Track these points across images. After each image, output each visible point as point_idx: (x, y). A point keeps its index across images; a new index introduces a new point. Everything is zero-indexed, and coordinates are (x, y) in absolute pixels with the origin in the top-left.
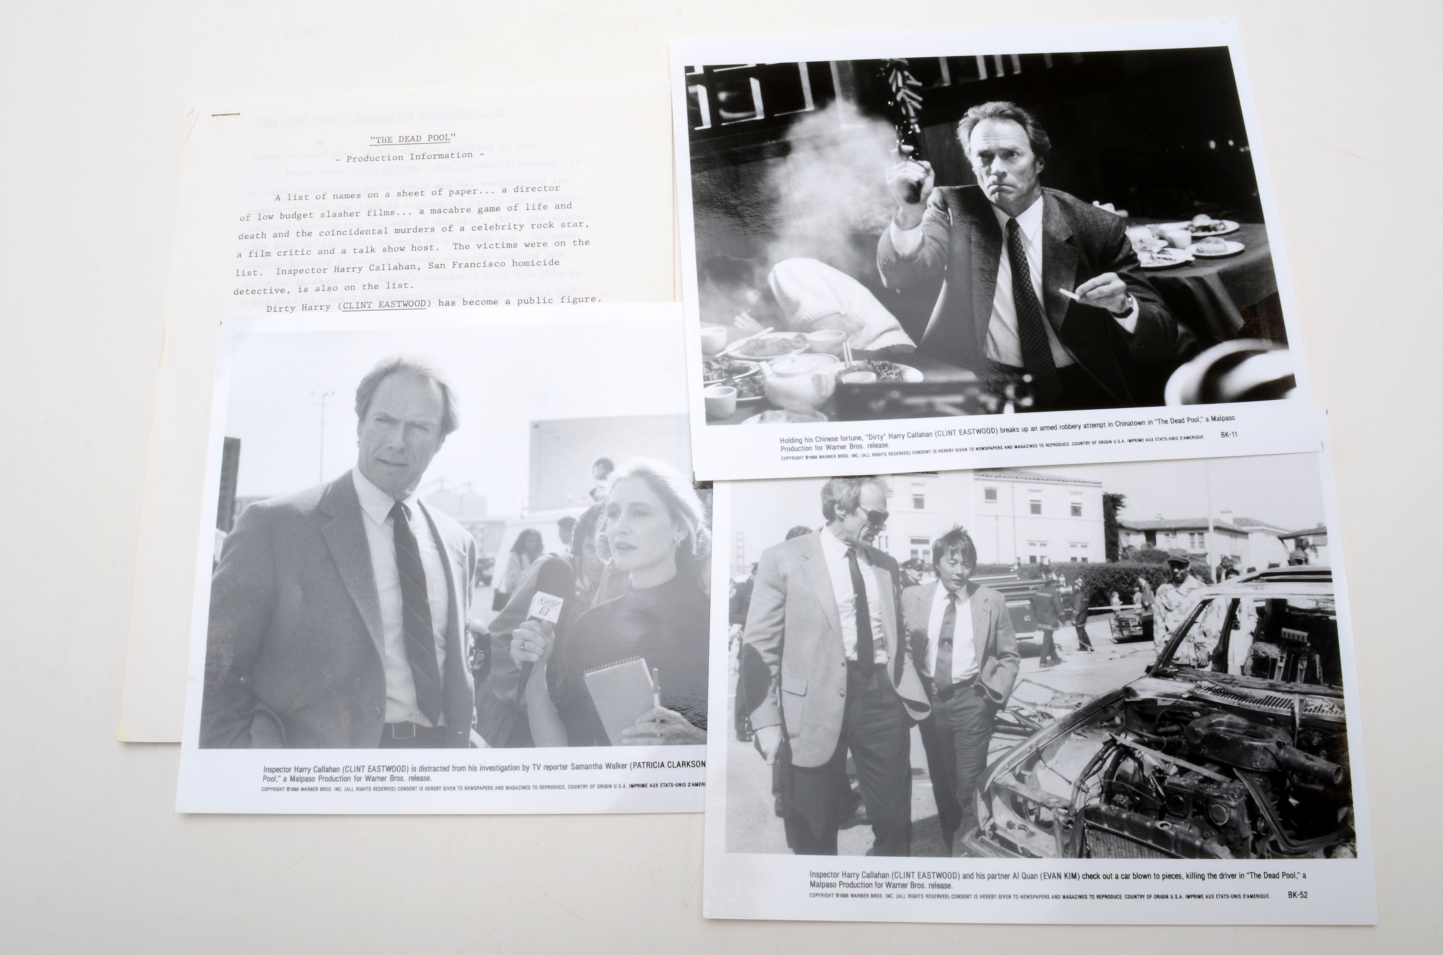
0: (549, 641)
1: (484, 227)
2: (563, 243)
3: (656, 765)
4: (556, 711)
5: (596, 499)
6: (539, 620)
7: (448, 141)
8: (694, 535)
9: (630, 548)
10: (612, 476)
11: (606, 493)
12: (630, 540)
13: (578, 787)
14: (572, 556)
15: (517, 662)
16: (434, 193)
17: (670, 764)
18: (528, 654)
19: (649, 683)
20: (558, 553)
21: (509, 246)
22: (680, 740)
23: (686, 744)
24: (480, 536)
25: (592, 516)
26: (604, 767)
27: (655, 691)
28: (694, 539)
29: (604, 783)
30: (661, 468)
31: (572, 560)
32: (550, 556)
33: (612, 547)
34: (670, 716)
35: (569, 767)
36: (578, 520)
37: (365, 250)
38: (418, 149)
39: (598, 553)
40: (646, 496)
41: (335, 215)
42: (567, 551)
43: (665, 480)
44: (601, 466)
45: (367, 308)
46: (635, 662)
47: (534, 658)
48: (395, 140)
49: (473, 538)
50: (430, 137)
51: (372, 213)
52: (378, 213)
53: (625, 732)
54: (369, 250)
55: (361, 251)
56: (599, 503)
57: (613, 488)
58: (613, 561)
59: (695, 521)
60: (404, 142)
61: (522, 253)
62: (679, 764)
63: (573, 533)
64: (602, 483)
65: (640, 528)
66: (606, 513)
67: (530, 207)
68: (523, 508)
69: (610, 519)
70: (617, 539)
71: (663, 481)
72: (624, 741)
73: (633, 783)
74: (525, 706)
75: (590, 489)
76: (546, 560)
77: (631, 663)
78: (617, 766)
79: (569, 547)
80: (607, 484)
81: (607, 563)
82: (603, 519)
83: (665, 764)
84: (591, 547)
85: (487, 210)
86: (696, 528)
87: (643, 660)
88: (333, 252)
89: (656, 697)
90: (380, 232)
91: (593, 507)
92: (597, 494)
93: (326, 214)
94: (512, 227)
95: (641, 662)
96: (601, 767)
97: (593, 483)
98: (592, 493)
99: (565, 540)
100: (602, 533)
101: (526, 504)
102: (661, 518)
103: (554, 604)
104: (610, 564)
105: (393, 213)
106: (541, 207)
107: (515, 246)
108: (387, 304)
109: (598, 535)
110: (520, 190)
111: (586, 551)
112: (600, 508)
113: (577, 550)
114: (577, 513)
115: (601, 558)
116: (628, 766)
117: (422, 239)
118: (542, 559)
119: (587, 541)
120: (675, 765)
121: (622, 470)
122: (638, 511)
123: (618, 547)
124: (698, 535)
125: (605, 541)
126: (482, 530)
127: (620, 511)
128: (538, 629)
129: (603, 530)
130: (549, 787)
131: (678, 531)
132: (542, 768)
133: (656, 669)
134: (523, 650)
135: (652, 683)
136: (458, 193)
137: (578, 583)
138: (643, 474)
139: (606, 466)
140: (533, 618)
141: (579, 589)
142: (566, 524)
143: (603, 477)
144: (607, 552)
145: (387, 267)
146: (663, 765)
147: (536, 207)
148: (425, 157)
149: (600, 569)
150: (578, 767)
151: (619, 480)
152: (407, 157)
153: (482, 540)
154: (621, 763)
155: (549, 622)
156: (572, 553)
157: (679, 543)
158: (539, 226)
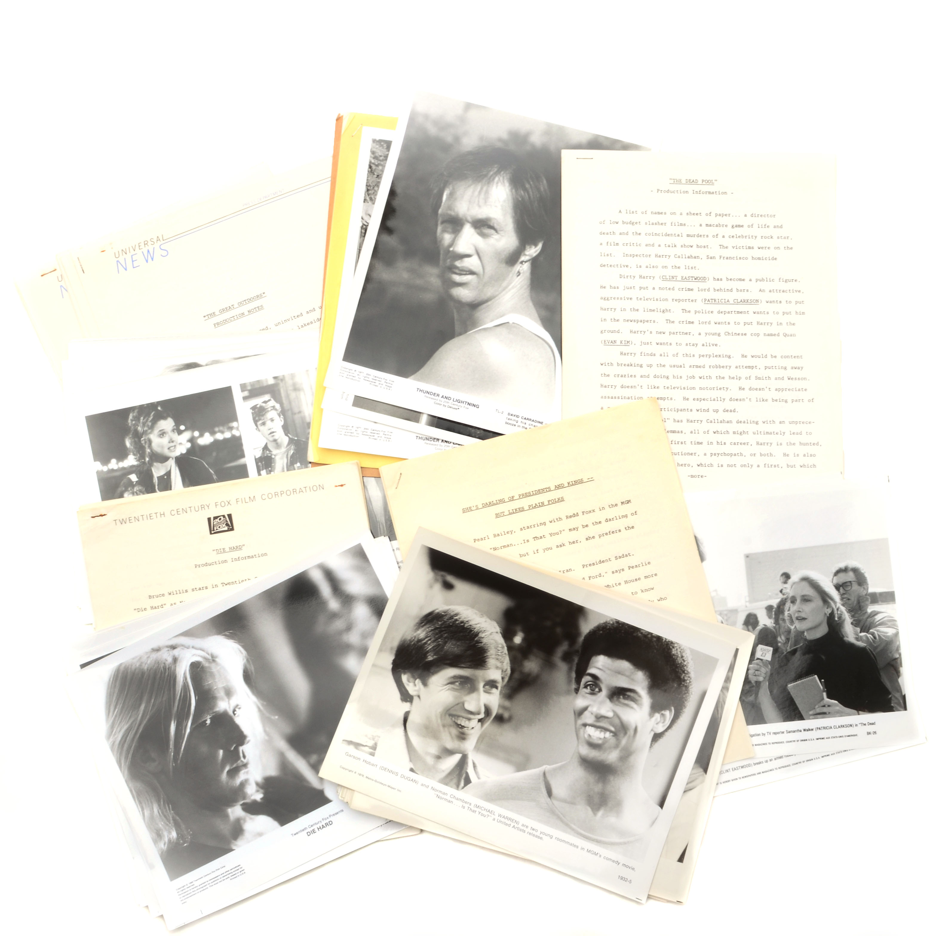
0: (768, 670)
1: (735, 236)
2: (778, 248)
3: (828, 728)
4: (775, 705)
5: (784, 594)
6: (762, 660)
7: (713, 184)
8: (835, 610)
9: (804, 619)
10: (790, 581)
11: (788, 591)
12: (803, 615)
13: (791, 742)
14: (774, 625)
15: (753, 682)
16: (707, 215)
17: (835, 727)
18: (758, 677)
19: (820, 687)
20: (767, 624)
21: (749, 248)
22: (838, 715)
23: (841, 716)
24: (725, 618)
25: (782, 603)
26: (802, 731)
27: (824, 691)
28: (836, 612)
29: (803, 739)
30: (814, 575)
31: (774, 627)
32: (763, 626)
33: (794, 619)
34: (832, 703)
35: (785, 732)
36: (775, 606)
37: (671, 246)
38: (697, 188)
39: (788, 623)
40: (809, 591)
41: (653, 224)
42: (771, 623)
43: (818, 581)
44: (784, 576)
45: (675, 280)
46: (812, 677)
47: (761, 679)
48: (684, 181)
49: (722, 619)
50: (703, 181)
51: (673, 224)
52: (677, 224)
53: (811, 713)
54: (674, 246)
55: (669, 246)
56: (785, 596)
57: (791, 587)
58: (795, 627)
59: (835, 602)
60: (688, 183)
61: (757, 253)
62: (839, 727)
63: (773, 613)
64: (785, 586)
65: (807, 608)
66: (789, 601)
67: (760, 226)
68: (746, 602)
69: (792, 604)
70: (796, 615)
71: (817, 583)
72: (811, 717)
73: (818, 738)
74: (760, 704)
75: (780, 589)
76: (761, 628)
77: (810, 678)
78: (809, 730)
79: (772, 621)
80: (788, 586)
81: (792, 628)
82: (788, 604)
83: (832, 727)
84: (784, 620)
85: (736, 226)
86: (836, 606)
87: (816, 676)
88: (653, 245)
89: (825, 694)
90: (678, 235)
91: (782, 599)
92: (784, 591)
93: (648, 223)
94: (751, 237)
95: (815, 678)
96: (801, 731)
97: (780, 586)
98: (781, 591)
99: (770, 617)
100: (788, 612)
101: (747, 599)
102: (818, 602)
103: (769, 651)
104: (794, 628)
105: (685, 225)
106: (766, 227)
107: (753, 248)
108: (686, 278)
109: (786, 613)
110: (754, 216)
111: (781, 622)
112: (786, 599)
113: (777, 622)
114: (775, 602)
115: (789, 625)
116: (814, 730)
117: (702, 241)
118: (759, 628)
119: (781, 617)
120: (838, 727)
121: (795, 578)
122: (806, 599)
123: (797, 618)
124: (838, 609)
125: (790, 617)
126: (726, 615)
127: (796, 600)
128: (761, 664)
129: (789, 610)
130: (776, 743)
131: (827, 608)
132: (771, 734)
133: (823, 680)
134: (755, 675)
135: (822, 687)
136: (720, 215)
137: (779, 639)
138: (806, 579)
139: (786, 576)
140: (758, 659)
141: (780, 642)
142: (769, 608)
143: (785, 582)
144: (792, 622)
145: (684, 257)
146: (831, 728)
147: (763, 226)
148: (701, 193)
149: (789, 631)
150: (790, 732)
151: (794, 583)
152: (691, 192)
153: (727, 620)
154: (810, 728)
155: (767, 660)
156: (774, 624)
157: (828, 615)
158: (765, 238)
